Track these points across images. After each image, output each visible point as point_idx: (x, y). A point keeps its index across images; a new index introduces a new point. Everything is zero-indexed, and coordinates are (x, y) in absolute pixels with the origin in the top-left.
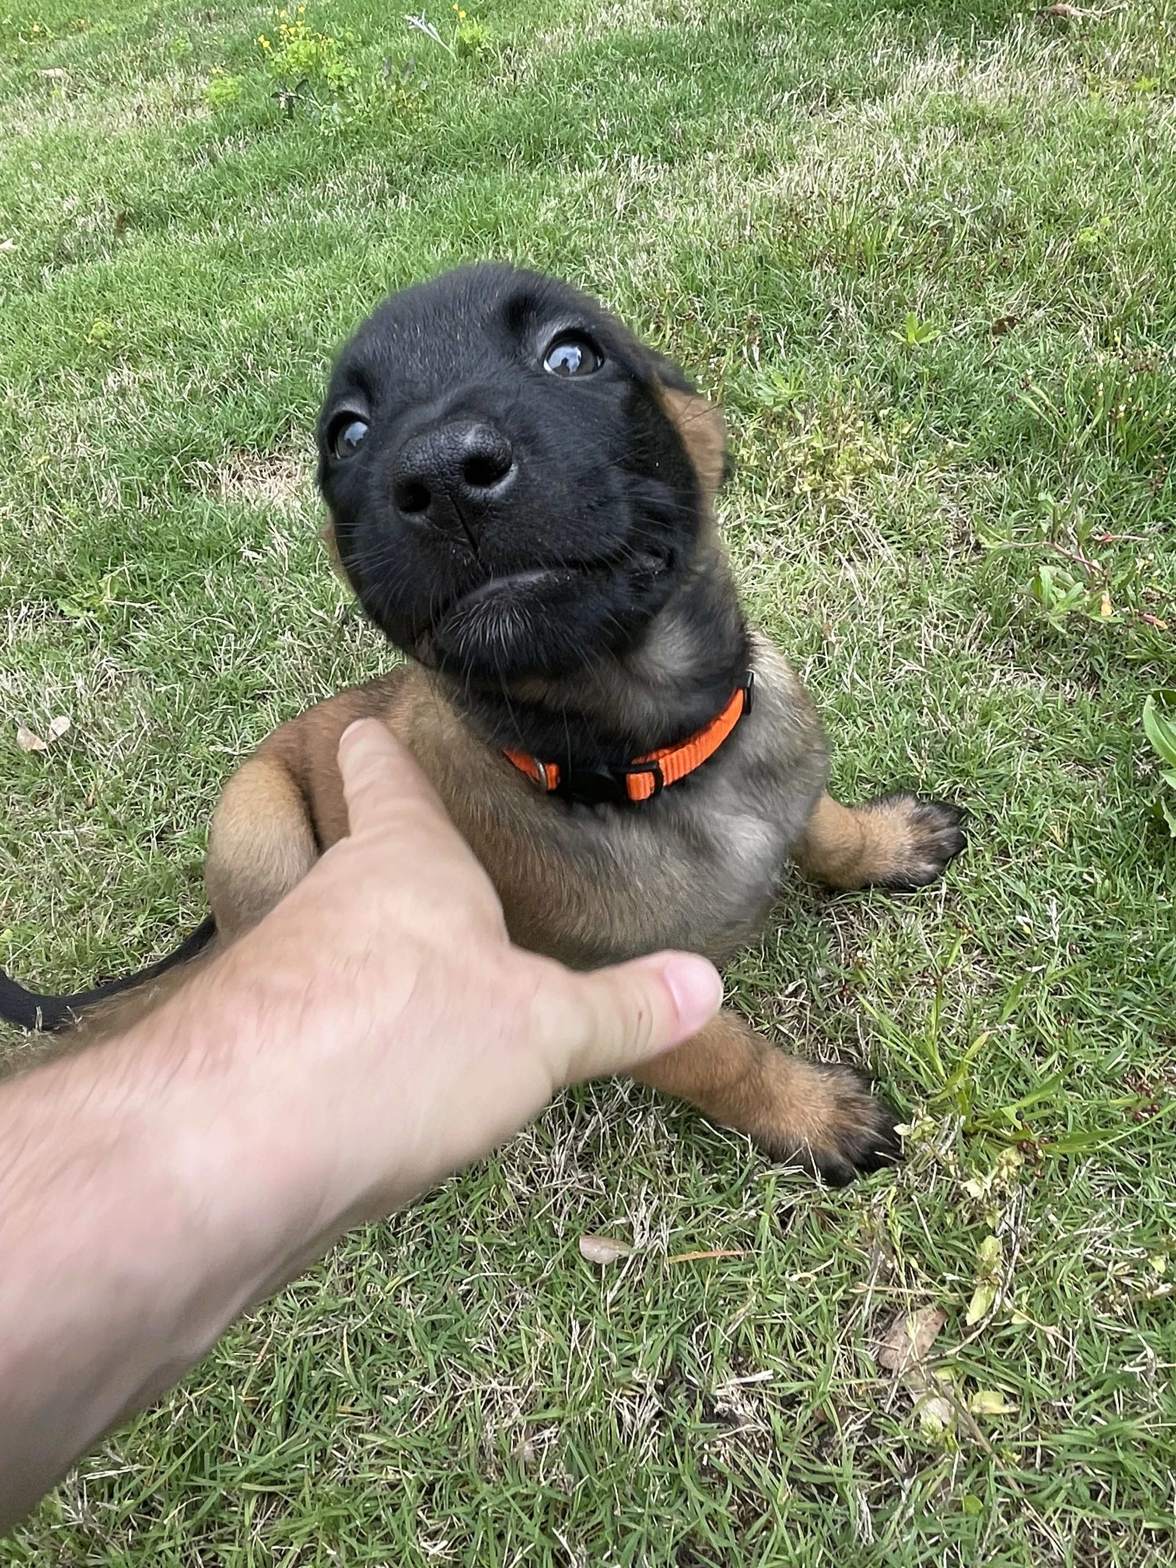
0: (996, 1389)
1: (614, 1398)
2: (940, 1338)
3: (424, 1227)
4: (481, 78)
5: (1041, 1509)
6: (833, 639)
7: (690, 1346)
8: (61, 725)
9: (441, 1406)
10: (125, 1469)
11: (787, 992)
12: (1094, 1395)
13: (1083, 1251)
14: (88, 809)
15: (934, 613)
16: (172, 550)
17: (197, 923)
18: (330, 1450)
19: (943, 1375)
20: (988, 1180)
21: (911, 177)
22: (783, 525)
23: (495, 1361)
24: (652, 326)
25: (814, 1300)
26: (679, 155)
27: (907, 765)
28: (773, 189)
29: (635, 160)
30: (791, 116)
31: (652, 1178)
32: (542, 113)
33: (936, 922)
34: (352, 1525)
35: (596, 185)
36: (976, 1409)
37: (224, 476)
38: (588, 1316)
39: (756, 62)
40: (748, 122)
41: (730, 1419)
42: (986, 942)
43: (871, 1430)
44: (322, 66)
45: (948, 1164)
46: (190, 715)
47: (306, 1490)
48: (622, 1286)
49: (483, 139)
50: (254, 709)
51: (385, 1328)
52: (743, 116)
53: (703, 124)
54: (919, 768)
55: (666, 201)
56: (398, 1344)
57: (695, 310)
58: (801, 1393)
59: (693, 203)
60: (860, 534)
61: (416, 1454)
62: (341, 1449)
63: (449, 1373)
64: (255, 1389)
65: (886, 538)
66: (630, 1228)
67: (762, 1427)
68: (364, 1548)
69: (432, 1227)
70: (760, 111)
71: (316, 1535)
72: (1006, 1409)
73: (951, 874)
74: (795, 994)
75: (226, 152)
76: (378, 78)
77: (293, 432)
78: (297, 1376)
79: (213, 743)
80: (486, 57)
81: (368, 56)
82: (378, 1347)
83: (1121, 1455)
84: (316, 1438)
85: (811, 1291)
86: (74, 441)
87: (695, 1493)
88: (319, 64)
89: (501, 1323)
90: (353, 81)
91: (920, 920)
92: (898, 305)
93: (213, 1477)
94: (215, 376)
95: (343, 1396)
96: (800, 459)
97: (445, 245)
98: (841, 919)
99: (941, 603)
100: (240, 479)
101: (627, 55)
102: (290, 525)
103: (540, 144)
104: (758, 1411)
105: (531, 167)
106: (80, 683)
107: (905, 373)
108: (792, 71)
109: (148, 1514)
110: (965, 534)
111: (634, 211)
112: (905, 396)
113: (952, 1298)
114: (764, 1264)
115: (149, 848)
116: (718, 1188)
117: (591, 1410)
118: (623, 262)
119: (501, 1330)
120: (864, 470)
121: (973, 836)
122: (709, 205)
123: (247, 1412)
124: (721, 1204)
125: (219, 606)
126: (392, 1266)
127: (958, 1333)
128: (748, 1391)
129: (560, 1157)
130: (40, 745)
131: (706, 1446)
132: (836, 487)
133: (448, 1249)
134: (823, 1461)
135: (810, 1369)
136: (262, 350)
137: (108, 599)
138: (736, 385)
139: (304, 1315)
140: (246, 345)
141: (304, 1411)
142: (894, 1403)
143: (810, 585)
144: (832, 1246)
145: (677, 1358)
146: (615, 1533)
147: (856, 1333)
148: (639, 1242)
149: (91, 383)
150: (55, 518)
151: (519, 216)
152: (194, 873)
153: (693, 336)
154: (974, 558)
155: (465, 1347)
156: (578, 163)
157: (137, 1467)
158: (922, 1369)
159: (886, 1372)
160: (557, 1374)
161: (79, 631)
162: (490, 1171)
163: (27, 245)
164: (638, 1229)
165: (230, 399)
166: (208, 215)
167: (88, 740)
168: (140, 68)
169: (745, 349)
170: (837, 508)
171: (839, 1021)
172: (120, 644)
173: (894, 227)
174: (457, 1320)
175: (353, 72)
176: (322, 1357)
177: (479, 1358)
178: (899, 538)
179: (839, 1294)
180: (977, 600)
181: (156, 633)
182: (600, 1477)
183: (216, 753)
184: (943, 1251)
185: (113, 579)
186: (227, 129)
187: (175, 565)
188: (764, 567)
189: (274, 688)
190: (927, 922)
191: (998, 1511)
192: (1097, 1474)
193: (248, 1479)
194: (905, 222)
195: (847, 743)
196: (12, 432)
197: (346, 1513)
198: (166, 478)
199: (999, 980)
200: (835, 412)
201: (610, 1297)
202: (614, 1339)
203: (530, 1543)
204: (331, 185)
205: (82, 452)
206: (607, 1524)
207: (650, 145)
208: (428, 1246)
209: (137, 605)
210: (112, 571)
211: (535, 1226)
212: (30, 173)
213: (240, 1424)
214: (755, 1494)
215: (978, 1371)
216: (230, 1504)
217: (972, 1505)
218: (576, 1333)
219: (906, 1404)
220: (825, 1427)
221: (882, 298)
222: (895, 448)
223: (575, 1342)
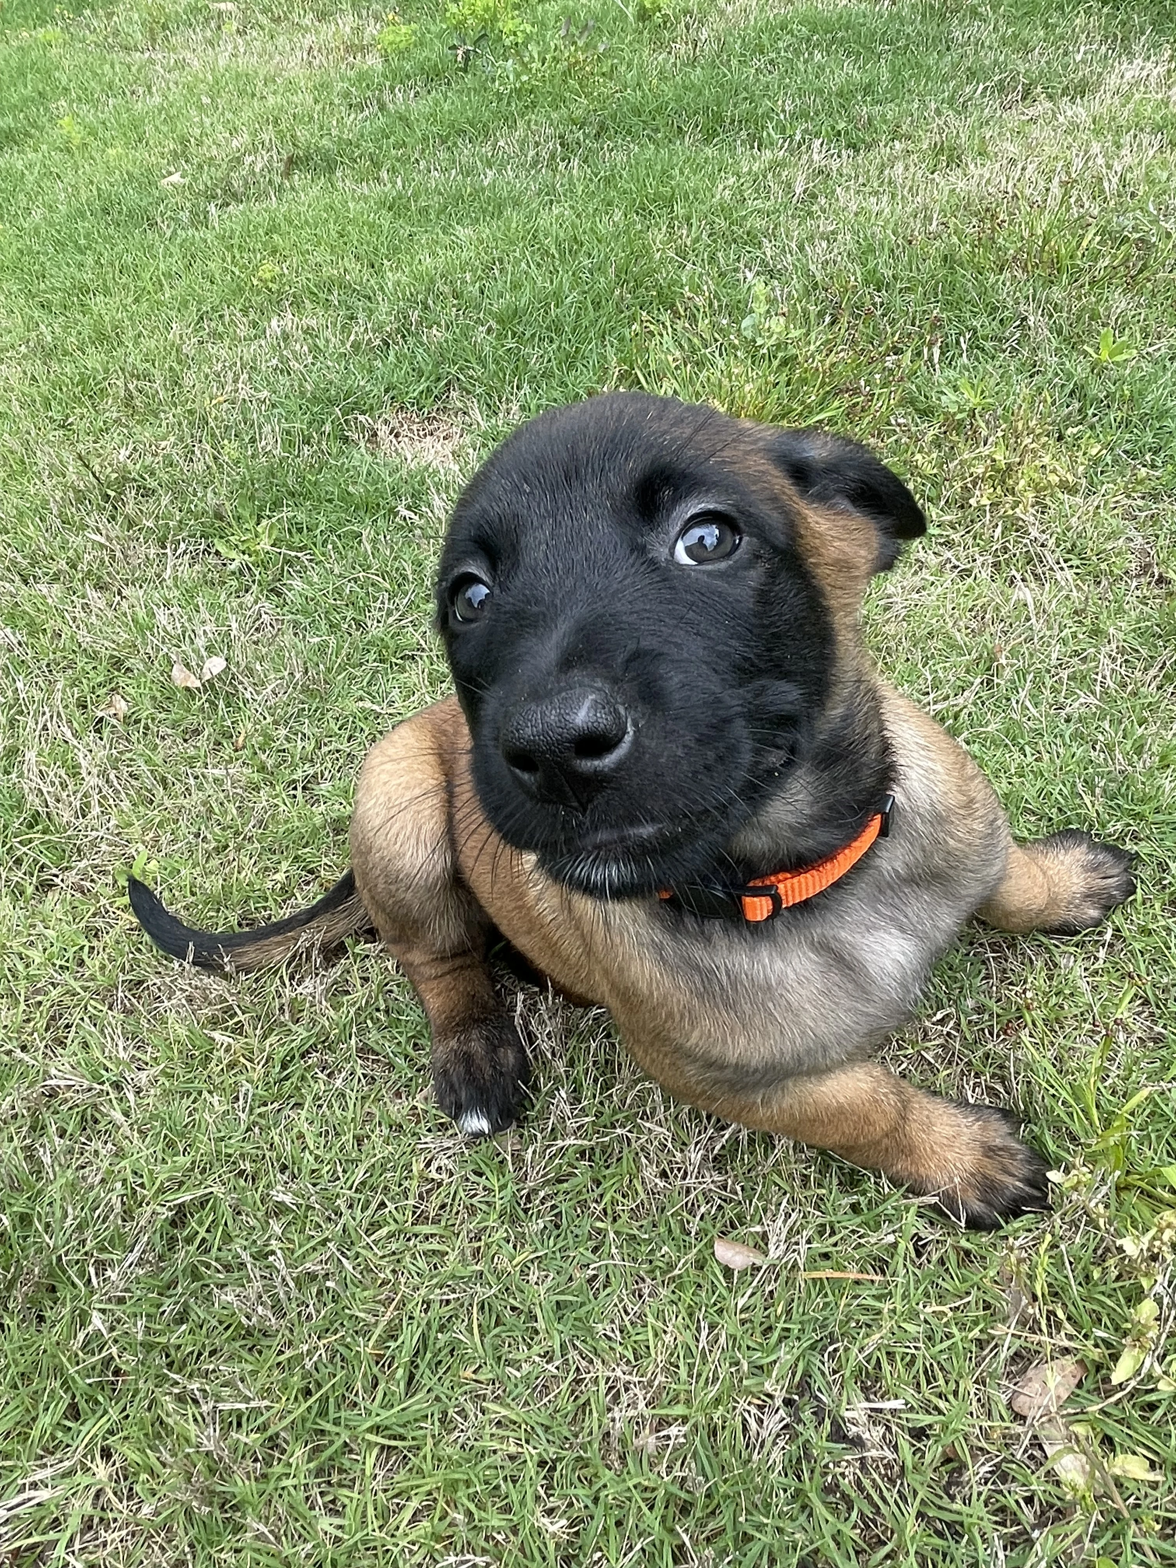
0: (1134, 1453)
1: (742, 1405)
2: (1078, 1391)
3: (553, 1207)
4: (659, 45)
6: (1003, 661)
7: (821, 1364)
8: (216, 665)
9: (564, 1386)
10: (253, 1404)
11: (934, 1019)
14: (236, 750)
15: (1114, 646)
16: (330, 501)
17: (340, 876)
18: (451, 1412)
19: (1080, 1429)
20: (1146, 1239)
21: (1111, 185)
22: (956, 537)
23: (620, 1349)
24: (828, 319)
25: (949, 1336)
26: (863, 141)
27: (1078, 801)
28: (961, 185)
29: (818, 142)
30: (983, 110)
31: (788, 1189)
32: (722, 86)
33: (1096, 966)
34: (471, 1490)
35: (775, 166)
36: (1118, 1472)
37: (383, 431)
38: (717, 1318)
39: (948, 49)
40: (938, 113)
41: (857, 1442)
42: (1150, 993)
43: (1001, 1477)
44: (498, 20)
45: (1099, 1216)
46: (342, 668)
47: (427, 1449)
48: (753, 1294)
49: (659, 110)
50: (403, 670)
51: (511, 1301)
52: (933, 106)
53: (891, 111)
54: (1089, 805)
55: (848, 188)
56: (523, 1317)
57: (874, 304)
58: (930, 1426)
59: (876, 193)
60: (1037, 554)
61: (539, 1431)
62: (462, 1413)
63: (573, 1354)
64: (381, 1342)
65: (1066, 561)
66: (764, 1236)
67: (889, 1455)
68: (483, 1514)
69: (563, 1208)
70: (951, 101)
71: (435, 1495)
72: (1145, 1476)
73: (1118, 919)
74: (942, 1022)
75: (397, 101)
76: (554, 39)
77: (454, 394)
78: (424, 1337)
79: (361, 699)
80: (665, 23)
81: (546, 12)
82: (503, 1319)
84: (438, 1399)
85: (946, 1325)
86: (235, 381)
87: (820, 1509)
88: (494, 19)
89: (627, 1313)
90: (528, 38)
91: (1079, 963)
92: (1091, 318)
93: (337, 1422)
94: (378, 329)
95: (466, 1361)
96: (980, 470)
97: (618, 216)
98: (993, 951)
99: (1121, 636)
100: (396, 436)
101: (814, 31)
102: (447, 487)
103: (719, 119)
104: (884, 1437)
105: (707, 141)
106: (235, 625)
107: (1095, 390)
108: (987, 62)
109: (271, 1448)
110: (1149, 565)
111: (814, 196)
112: (1095, 415)
113: (1095, 1354)
114: (900, 1291)
115: (295, 796)
116: (855, 1208)
117: (719, 1413)
118: (801, 248)
119: (626, 1319)
120: (1045, 489)
121: (1142, 882)
122: (893, 196)
123: (373, 1364)
124: (859, 1226)
125: (376, 564)
126: (520, 1242)
127: (1098, 1389)
128: (875, 1417)
129: (696, 1157)
130: (194, 683)
131: (831, 1465)
132: (1016, 504)
133: (577, 1231)
134: (952, 1498)
135: (942, 1404)
136: (426, 307)
137: (265, 544)
138: (914, 387)
139: (432, 1278)
140: (412, 301)
141: (427, 1371)
142: (1025, 1451)
143: (980, 602)
144: (970, 1283)
145: (807, 1374)
146: (736, 1539)
147: (990, 1375)
148: (774, 1253)
149: (255, 325)
150: (215, 458)
151: (696, 192)
152: (339, 826)
153: (870, 331)
154: (1156, 592)
155: (590, 1330)
156: (757, 141)
157: (266, 1403)
158: (1060, 1421)
159: (1020, 1418)
160: (683, 1372)
161: (234, 573)
162: (624, 1160)
163: (195, 180)
164: (773, 1239)
165: (392, 353)
166: (377, 165)
167: (241, 683)
168: (311, 9)
169: (926, 350)
170: (1015, 526)
171: (987, 1056)
172: (272, 590)
173: (1090, 236)
174: (583, 1304)
175: (529, 28)
176: (448, 1321)
177: (604, 1344)
178: (1078, 562)
179: (975, 1333)
180: (1160, 636)
181: (310, 584)
182: (725, 1481)
183: (363, 710)
184: (1087, 1305)
185: (272, 526)
186: (399, 78)
187: (333, 517)
188: (932, 579)
189: (423, 650)
190: (1087, 964)
193: (370, 1430)
194: (1102, 232)
195: (1013, 771)
196: (177, 368)
197: (465, 1477)
198: (328, 428)
199: (1160, 1033)
200: (1020, 425)
201: (741, 1302)
202: (744, 1347)
203: (650, 1534)
204: (501, 143)
205: (242, 395)
206: (729, 1529)
207: (833, 128)
208: (557, 1227)
209: (293, 554)
210: (269, 517)
211: (667, 1222)
212: (201, 107)
213: (365, 1375)
214: (879, 1520)
215: (1114, 1430)
216: (351, 1451)
218: (704, 1333)
219: (1037, 1453)
220: (955, 1465)
221: (1074, 310)
222: (1081, 469)
223: (703, 1343)
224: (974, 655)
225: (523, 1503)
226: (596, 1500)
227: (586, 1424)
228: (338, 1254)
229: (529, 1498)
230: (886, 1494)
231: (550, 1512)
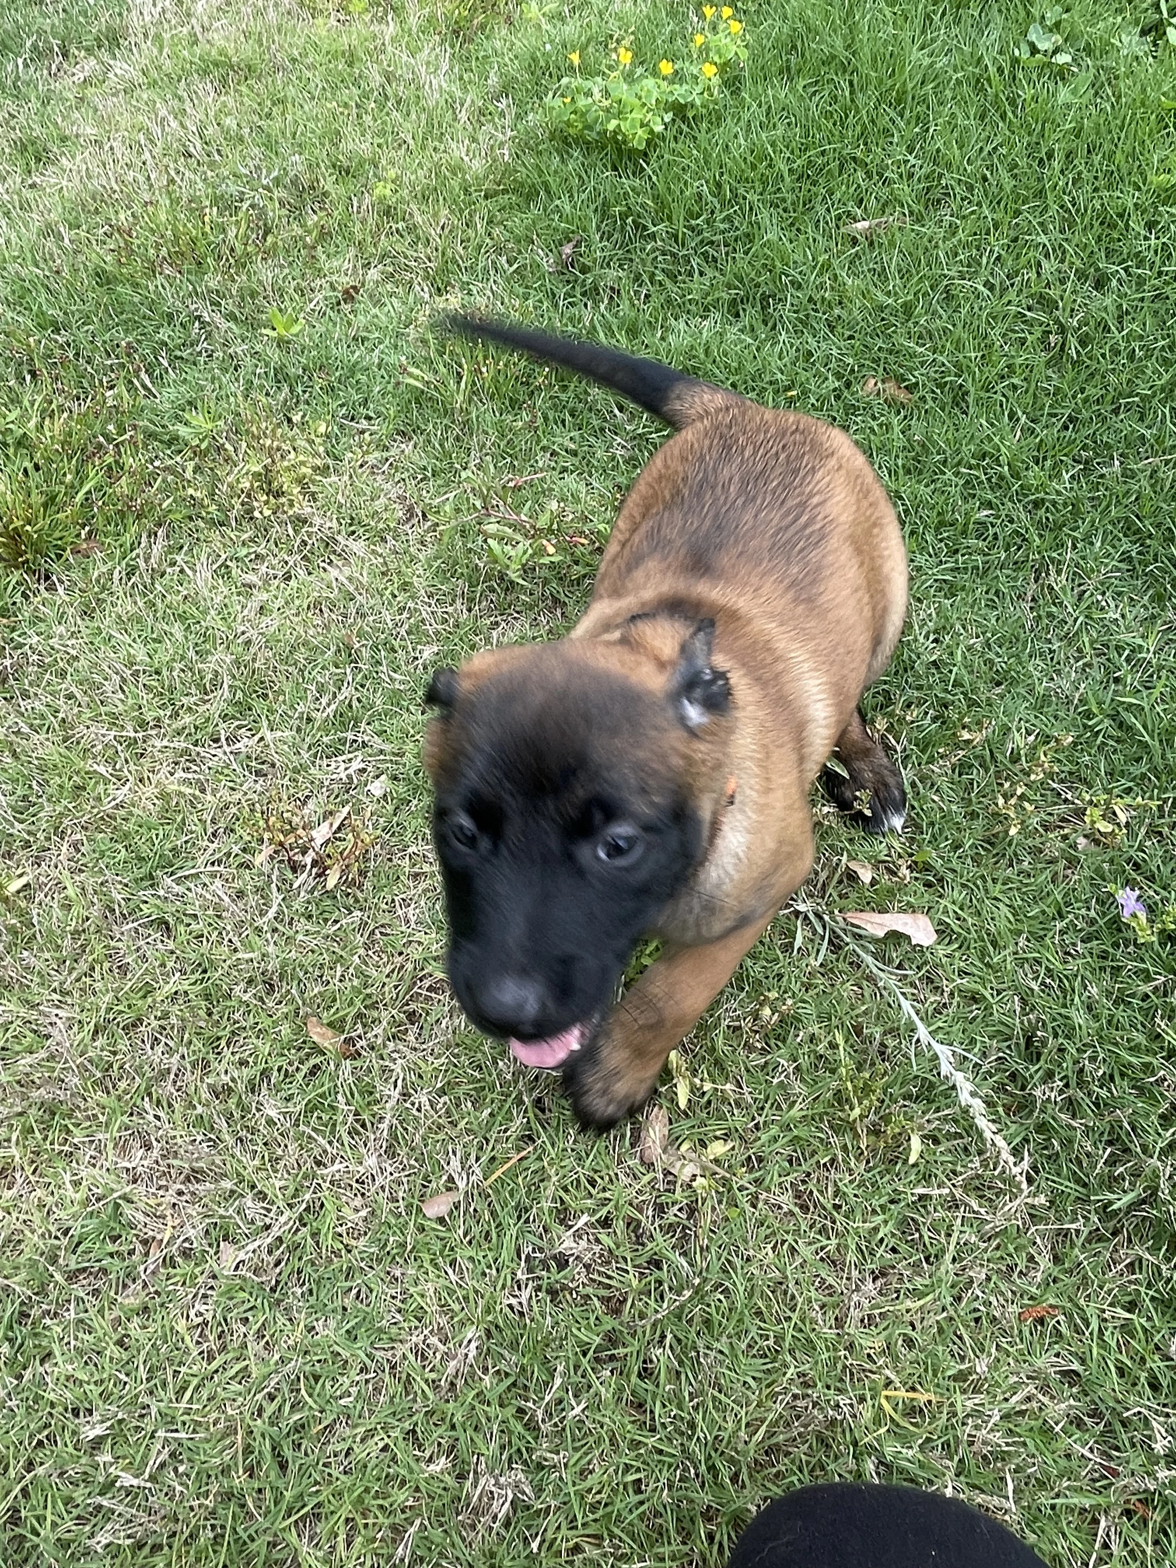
0: (716, 1138)
2: (671, 1128)
5: (769, 1190)
6: (358, 646)
12: (767, 1106)
13: (725, 1023)
15: (423, 593)
19: (684, 1148)
22: (261, 550)
23: (406, 1325)
24: (28, 377)
31: (444, 1135)
34: (373, 1492)
36: (712, 1157)
38: (452, 1255)
41: (577, 1257)
43: (660, 1209)
48: (465, 1221)
58: (610, 1213)
60: (329, 538)
63: (379, 1354)
65: (352, 534)
66: (449, 1179)
67: (597, 1249)
68: (390, 1499)
72: (728, 1147)
83: (795, 1132)
89: (395, 1299)
107: (292, 368)
110: (411, 507)
116: (493, 1115)
119: (397, 1302)
127: (679, 1116)
128: (578, 1233)
129: (371, 1161)
131: (572, 1282)
135: (608, 1194)
142: (664, 1183)
148: (461, 1185)
155: (379, 1329)
159: (650, 1165)
164: (456, 1177)
169: (134, 380)
170: (300, 521)
177: (394, 1330)
178: (361, 530)
191: (747, 1206)
192: (788, 1151)
200: (254, 430)
201: (461, 1232)
215: (702, 1133)
216: (277, 1544)
217: (733, 1213)
218: (450, 1271)
219: (670, 1178)
220: (634, 1224)
221: (234, 293)
222: (321, 449)
223: (454, 1278)
224: (333, 649)
225: (411, 1471)
226: (453, 1427)
227: (416, 1388)
228: (169, 1435)
229: (413, 1464)
230: (610, 1273)
231: (430, 1460)
